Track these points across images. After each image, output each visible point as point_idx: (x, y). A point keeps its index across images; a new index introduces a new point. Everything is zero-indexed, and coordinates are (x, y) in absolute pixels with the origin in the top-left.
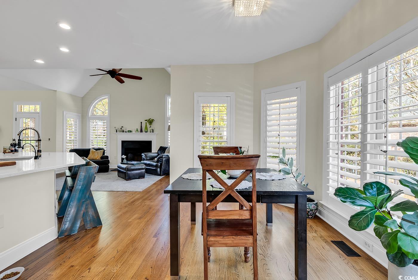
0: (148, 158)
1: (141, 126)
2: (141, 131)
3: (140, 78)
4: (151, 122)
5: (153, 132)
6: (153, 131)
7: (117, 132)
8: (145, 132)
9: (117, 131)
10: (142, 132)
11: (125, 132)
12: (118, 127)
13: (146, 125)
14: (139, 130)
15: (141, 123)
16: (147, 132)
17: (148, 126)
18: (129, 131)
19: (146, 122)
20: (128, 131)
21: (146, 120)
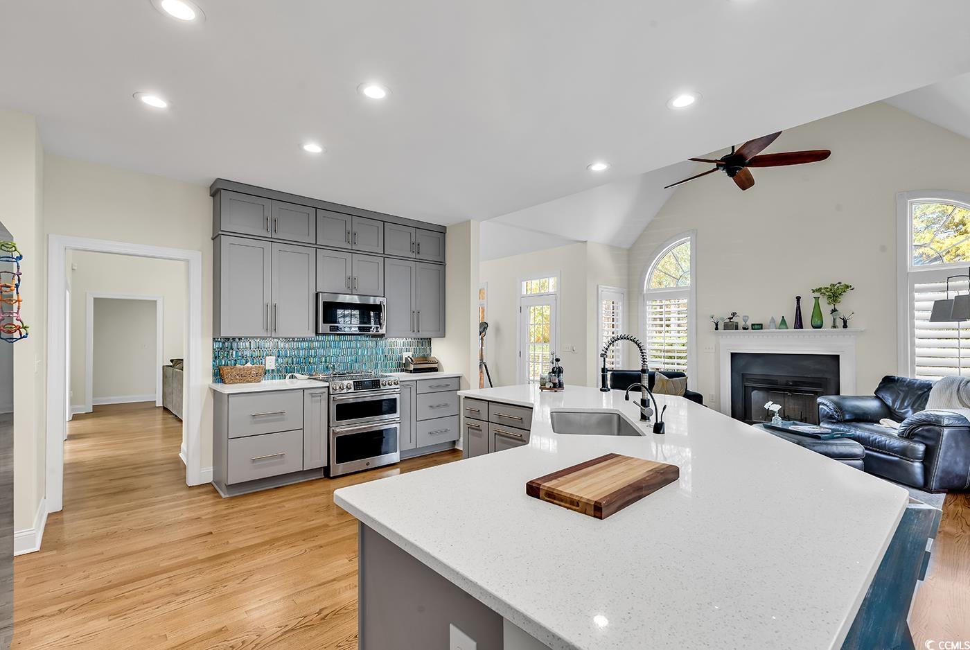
0: (847, 417)
1: (798, 309)
2: (799, 324)
3: (822, 155)
4: (835, 294)
5: (845, 326)
6: (845, 322)
7: (717, 329)
8: (814, 327)
9: (717, 325)
10: (801, 327)
11: (744, 329)
12: (723, 314)
13: (817, 306)
14: (791, 320)
15: (798, 299)
16: (820, 327)
17: (826, 308)
18: (754, 326)
19: (817, 294)
20: (752, 325)
21: (819, 290)
